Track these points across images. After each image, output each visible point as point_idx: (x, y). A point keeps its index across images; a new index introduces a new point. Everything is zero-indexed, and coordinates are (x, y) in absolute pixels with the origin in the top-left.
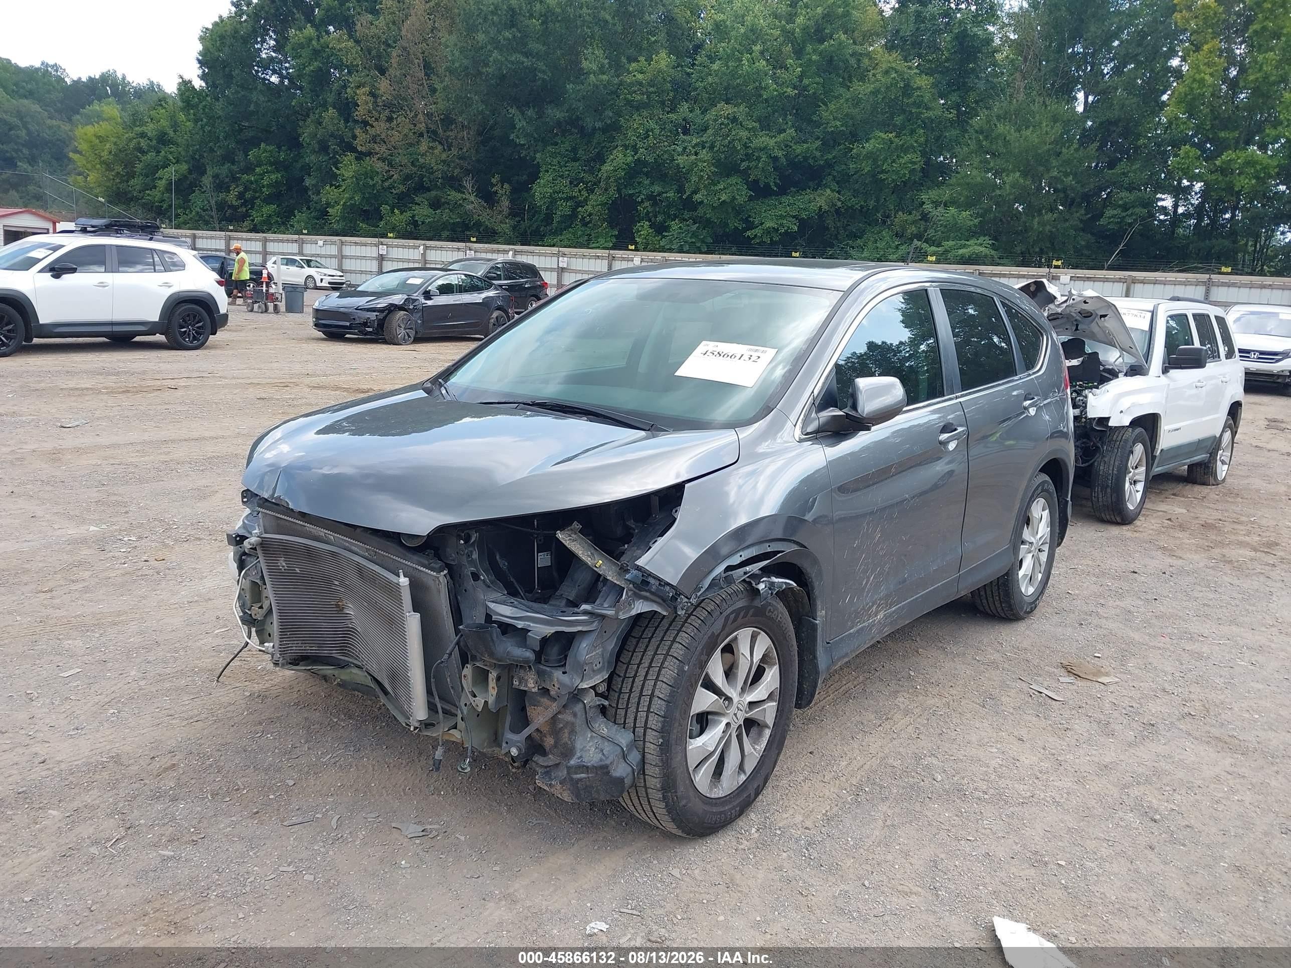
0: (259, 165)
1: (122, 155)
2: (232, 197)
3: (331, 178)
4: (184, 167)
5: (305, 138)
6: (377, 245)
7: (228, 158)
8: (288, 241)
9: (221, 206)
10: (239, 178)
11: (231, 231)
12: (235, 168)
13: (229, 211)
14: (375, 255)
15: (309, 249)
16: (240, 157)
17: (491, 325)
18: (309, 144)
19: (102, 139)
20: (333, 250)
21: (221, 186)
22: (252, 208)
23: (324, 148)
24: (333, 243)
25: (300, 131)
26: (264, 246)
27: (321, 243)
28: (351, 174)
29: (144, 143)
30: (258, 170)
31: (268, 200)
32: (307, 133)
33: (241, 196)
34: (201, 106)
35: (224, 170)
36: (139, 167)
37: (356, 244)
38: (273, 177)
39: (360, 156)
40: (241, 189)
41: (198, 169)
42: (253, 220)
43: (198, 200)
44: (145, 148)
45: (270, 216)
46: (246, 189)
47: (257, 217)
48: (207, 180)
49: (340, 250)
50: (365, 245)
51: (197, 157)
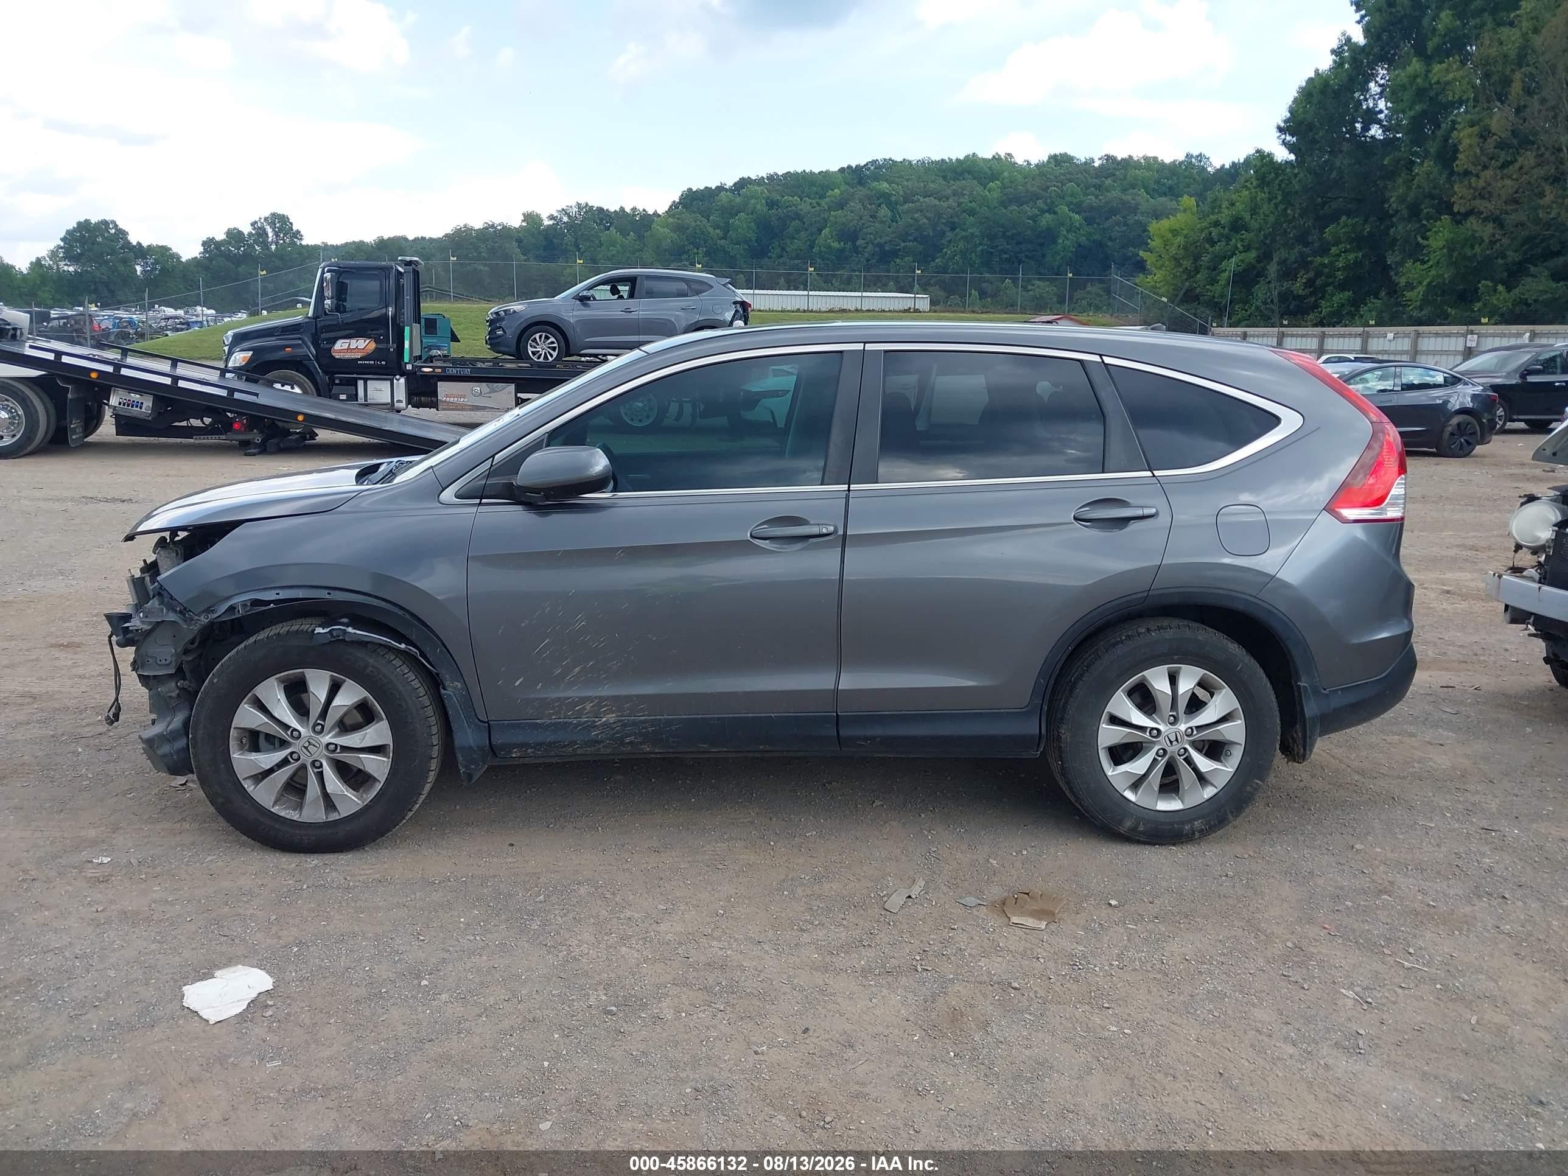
0: (1336, 244)
1: (1192, 248)
2: (1298, 287)
3: (1416, 252)
4: (1253, 255)
5: (1393, 203)
6: (1465, 336)
7: (1302, 239)
8: (1350, 335)
9: (1284, 297)
10: (1311, 262)
11: (1285, 326)
12: (1307, 250)
13: (1294, 303)
14: (1461, 348)
15: (1375, 344)
16: (1314, 237)
17: (1446, 435)
18: (1397, 211)
19: (1175, 232)
20: (1405, 344)
21: (1288, 273)
22: (1322, 298)
23: (1415, 212)
24: (1406, 335)
25: (1387, 194)
26: (1321, 344)
27: (1390, 336)
28: (1441, 244)
29: (1215, 232)
30: (1334, 250)
31: (1342, 287)
32: (1396, 195)
33: (1310, 283)
34: (1277, 182)
35: (1293, 255)
36: (1206, 258)
37: (1437, 335)
38: (1351, 257)
39: (1459, 219)
40: (1311, 274)
41: (1266, 256)
42: (1321, 313)
43: (1260, 291)
44: (1216, 238)
45: (1343, 305)
46: (1318, 274)
47: (1325, 308)
48: (1273, 269)
49: (1415, 344)
50: (1449, 335)
51: (1268, 241)
